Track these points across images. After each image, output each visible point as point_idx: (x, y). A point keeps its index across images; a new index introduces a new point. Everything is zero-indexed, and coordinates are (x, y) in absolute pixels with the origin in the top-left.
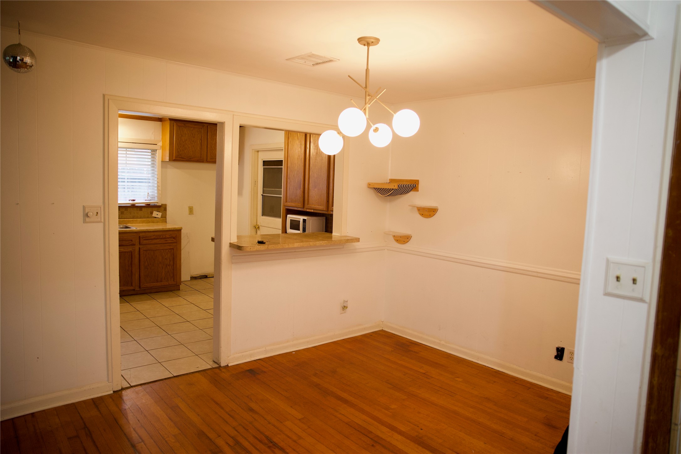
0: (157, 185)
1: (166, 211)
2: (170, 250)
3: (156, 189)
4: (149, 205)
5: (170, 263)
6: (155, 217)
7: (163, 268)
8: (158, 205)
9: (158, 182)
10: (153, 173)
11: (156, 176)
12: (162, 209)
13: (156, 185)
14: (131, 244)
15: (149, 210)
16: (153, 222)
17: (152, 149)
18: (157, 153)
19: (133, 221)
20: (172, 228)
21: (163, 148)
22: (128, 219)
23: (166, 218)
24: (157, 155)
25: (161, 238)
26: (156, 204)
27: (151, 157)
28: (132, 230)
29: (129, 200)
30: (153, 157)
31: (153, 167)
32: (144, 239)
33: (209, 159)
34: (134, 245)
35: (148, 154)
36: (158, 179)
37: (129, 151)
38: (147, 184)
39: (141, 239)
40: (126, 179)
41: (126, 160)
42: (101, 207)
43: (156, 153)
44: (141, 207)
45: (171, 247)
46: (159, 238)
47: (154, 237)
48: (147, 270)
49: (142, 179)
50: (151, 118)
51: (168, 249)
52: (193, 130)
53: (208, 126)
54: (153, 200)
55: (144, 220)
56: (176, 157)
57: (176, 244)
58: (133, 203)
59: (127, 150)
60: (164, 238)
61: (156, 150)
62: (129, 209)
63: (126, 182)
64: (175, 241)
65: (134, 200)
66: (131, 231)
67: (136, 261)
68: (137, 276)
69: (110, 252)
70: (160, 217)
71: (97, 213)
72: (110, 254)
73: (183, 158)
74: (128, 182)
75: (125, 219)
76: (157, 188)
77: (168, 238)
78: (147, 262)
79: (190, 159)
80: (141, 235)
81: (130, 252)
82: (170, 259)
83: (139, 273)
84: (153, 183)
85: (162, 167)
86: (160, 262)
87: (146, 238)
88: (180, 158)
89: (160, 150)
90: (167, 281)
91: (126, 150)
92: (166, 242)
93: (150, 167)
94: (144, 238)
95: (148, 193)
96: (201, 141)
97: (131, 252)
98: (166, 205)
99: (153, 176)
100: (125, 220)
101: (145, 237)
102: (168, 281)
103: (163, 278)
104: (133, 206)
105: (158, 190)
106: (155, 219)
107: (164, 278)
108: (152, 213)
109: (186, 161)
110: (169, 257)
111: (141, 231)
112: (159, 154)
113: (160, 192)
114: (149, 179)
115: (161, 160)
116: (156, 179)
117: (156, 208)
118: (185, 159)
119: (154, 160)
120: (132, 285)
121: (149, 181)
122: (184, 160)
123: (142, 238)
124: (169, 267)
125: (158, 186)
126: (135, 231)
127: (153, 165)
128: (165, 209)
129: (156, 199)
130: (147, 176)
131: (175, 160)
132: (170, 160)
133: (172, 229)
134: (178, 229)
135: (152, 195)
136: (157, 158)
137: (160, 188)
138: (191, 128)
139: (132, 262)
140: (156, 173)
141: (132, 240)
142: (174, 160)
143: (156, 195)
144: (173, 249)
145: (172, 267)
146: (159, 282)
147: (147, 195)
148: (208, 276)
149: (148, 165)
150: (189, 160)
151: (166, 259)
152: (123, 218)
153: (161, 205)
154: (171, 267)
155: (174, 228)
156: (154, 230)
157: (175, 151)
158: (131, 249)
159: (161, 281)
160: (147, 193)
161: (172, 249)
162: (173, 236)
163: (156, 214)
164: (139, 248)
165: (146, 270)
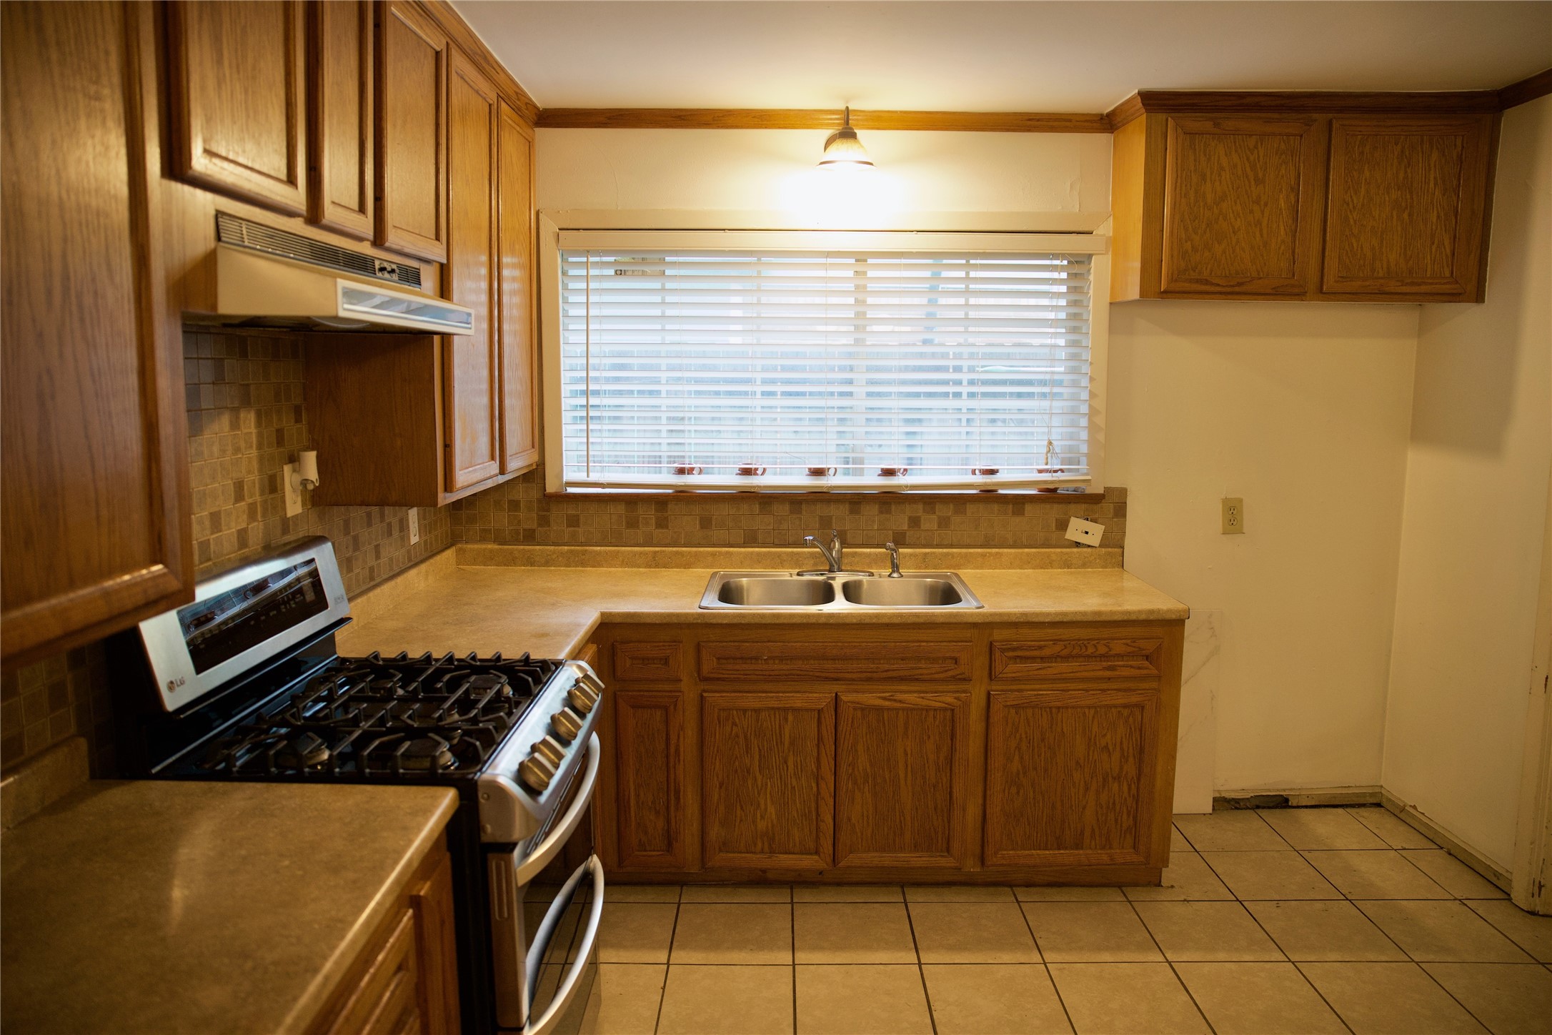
0: (1090, 406)
1: (1124, 516)
2: (1126, 712)
3: (1084, 422)
4: (1055, 490)
5: (1121, 768)
6: (1078, 544)
7: (1087, 789)
8: (1089, 491)
9: (1092, 395)
10: (1074, 357)
11: (1085, 368)
12: (1108, 507)
13: (1084, 409)
14: (953, 677)
15: (1055, 511)
16: (1067, 564)
17: (1070, 255)
18: (1092, 271)
19: (983, 555)
20: (1140, 612)
21: (1116, 245)
22: (964, 550)
23: (1123, 548)
24: (1091, 277)
25: (1088, 656)
26: (1082, 485)
27: (1068, 288)
28: (957, 615)
29: (974, 472)
30: (1075, 288)
31: (1075, 330)
32: (1010, 658)
33: (1329, 283)
34: (967, 680)
35: (1055, 278)
36: (1092, 379)
37: (976, 267)
38: (1045, 404)
39: (997, 654)
40: (965, 383)
41: (967, 305)
43: (1089, 270)
44: (1018, 503)
45: (1134, 699)
46: (1080, 656)
47: (1057, 648)
48: (1018, 793)
49: (1029, 383)
50: (1070, 121)
51: (1115, 707)
52: (1256, 147)
53: (1330, 123)
54: (1070, 470)
55: (1028, 554)
56: (1172, 280)
57: (1154, 685)
58: (986, 484)
59: (972, 262)
60: (1102, 656)
61: (1090, 256)
62: (970, 508)
63: (965, 396)
64: (1155, 672)
65: (993, 472)
66: (954, 621)
67: (972, 748)
68: (973, 811)
70: (1098, 546)
73: (1207, 282)
74: (972, 395)
75: (951, 546)
76: (1090, 421)
77: (1120, 656)
78: (1021, 758)
79: (1240, 284)
80: (998, 635)
81: (945, 709)
82: (1122, 749)
83: (980, 801)
84: (1074, 398)
85: (1112, 329)
86: (1077, 763)
87: (1019, 653)
88: (1190, 281)
89: (1107, 253)
90: (1103, 848)
91: (968, 265)
92: (1108, 674)
93: (1063, 330)
94: (1011, 654)
95: (1050, 443)
96: (1293, 200)
97: (953, 710)
98: (1123, 492)
99: (1074, 371)
100: (952, 555)
101: (1014, 649)
102: (1110, 848)
103: (1087, 833)
104: (988, 496)
105: (1092, 427)
106: (1075, 550)
107: (1093, 830)
108: (1063, 525)
109: (1221, 293)
110: (1121, 743)
111: (997, 619)
112: (1100, 269)
113: (1101, 437)
114: (1059, 383)
115: (1109, 301)
116: (1085, 382)
117: (1084, 506)
118: (1218, 285)
119: (1081, 301)
120: (948, 851)
121: (1056, 390)
122: (1207, 293)
123: (1003, 651)
124: (1116, 785)
125: (1093, 412)
126: (970, 620)
127: (1075, 322)
128: (1120, 510)
129: (1083, 466)
130: (1049, 369)
131: (1166, 294)
132: (1144, 293)
133: (1143, 617)
134: (1168, 616)
135: (1070, 449)
136: (1091, 292)
137: (1100, 420)
138: (1251, 136)
139: (952, 749)
140: (1087, 355)
141: (956, 661)
142: (1165, 292)
143: (1084, 449)
144: (1143, 708)
145: (1129, 789)
146: (1066, 849)
147: (1045, 450)
148: (1293, 802)
149: (1053, 324)
150: (1237, 289)
151: (1106, 747)
152: (946, 542)
153: (1101, 491)
154: (1125, 788)
155: (1152, 612)
156: (1057, 619)
157: (1172, 249)
158: (949, 699)
159: (1078, 846)
160: (1046, 443)
161: (1136, 705)
162: (1141, 649)
163: (1082, 530)
164: (989, 694)
165: (1014, 790)
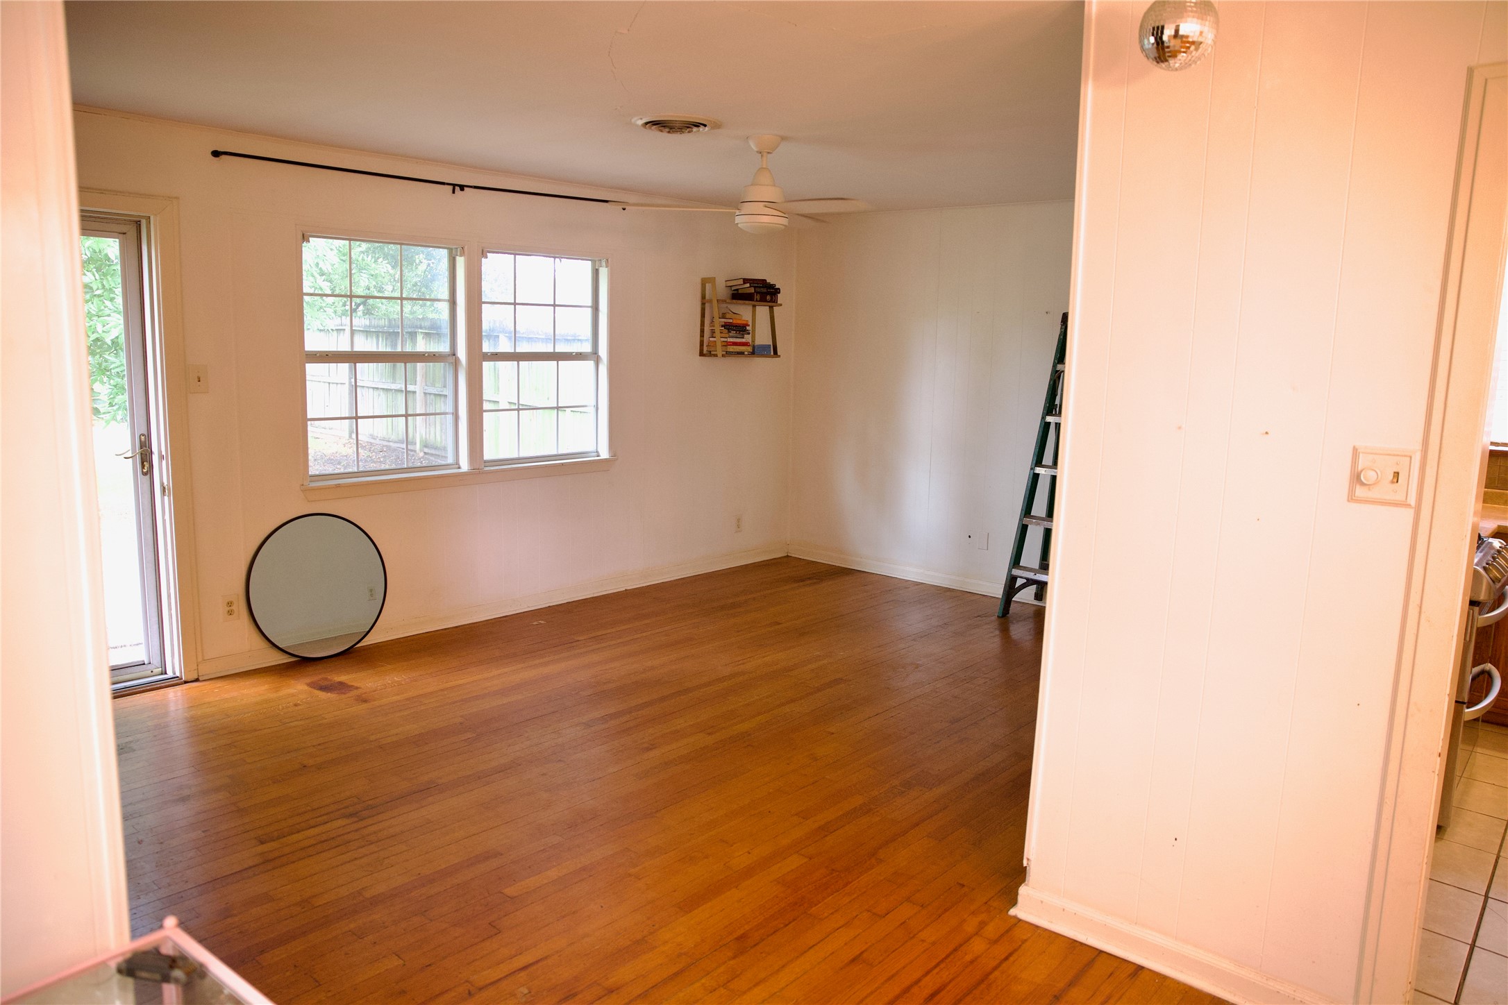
42: (1411, 457)
69: (1423, 610)
71: (1397, 474)
72: (1423, 616)
